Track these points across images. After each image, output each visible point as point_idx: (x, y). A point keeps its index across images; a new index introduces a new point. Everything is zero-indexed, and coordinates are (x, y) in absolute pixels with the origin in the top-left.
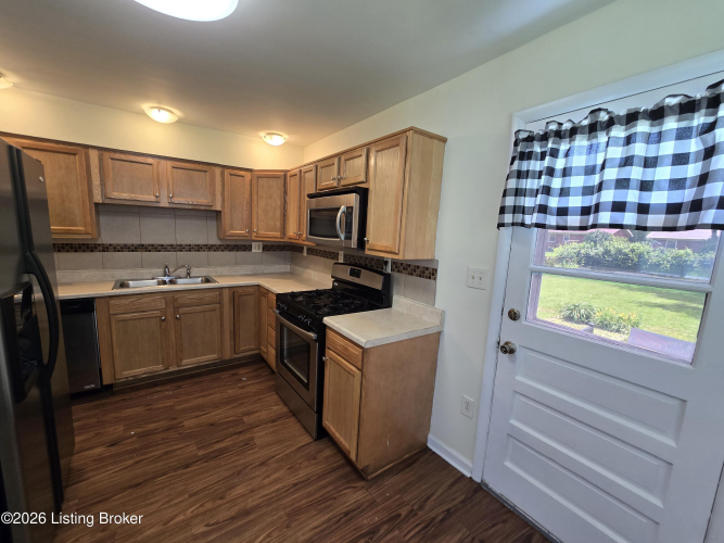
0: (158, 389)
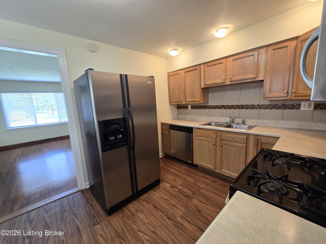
0: (208, 177)
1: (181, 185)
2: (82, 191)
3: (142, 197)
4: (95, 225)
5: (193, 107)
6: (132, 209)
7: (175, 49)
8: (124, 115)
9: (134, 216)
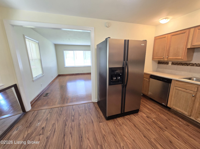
1: (155, 118)
2: (94, 103)
3: (126, 117)
4: (100, 122)
5: (173, 64)
6: (120, 122)
7: (166, 18)
8: (123, 65)
9: (121, 126)
